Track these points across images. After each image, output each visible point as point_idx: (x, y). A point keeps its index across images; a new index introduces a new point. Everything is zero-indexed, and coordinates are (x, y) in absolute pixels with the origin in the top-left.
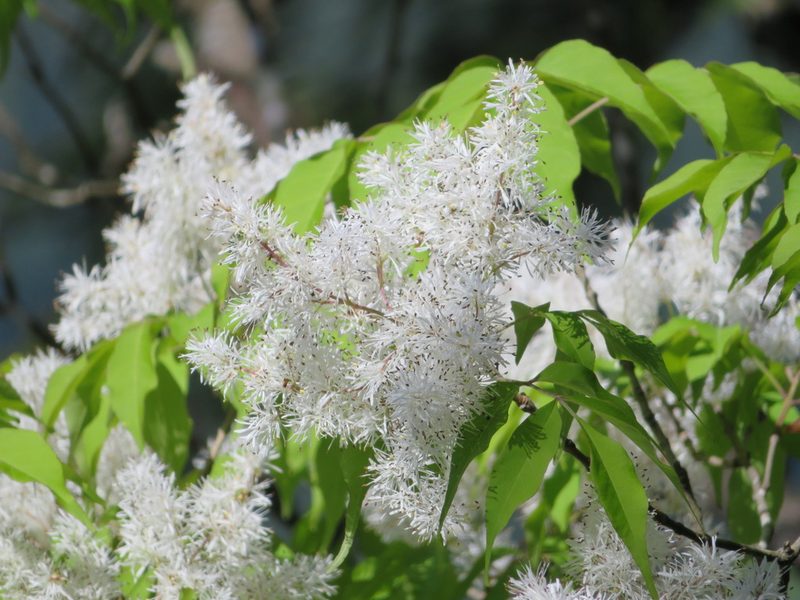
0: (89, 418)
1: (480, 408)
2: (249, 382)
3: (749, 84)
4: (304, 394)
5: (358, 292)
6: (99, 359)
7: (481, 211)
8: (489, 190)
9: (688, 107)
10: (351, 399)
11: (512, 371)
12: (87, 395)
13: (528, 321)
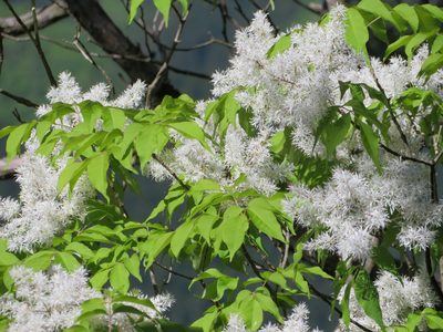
0: (221, 119)
1: (325, 114)
2: (254, 107)
3: (428, 12)
4: (271, 110)
5: (288, 78)
6: (223, 100)
7: (327, 51)
8: (329, 44)
9: (407, 19)
10: (285, 112)
11: (338, 102)
12: (220, 111)
13: (344, 87)
